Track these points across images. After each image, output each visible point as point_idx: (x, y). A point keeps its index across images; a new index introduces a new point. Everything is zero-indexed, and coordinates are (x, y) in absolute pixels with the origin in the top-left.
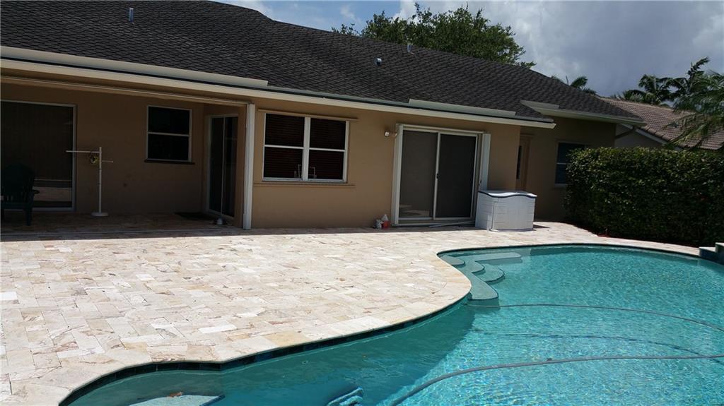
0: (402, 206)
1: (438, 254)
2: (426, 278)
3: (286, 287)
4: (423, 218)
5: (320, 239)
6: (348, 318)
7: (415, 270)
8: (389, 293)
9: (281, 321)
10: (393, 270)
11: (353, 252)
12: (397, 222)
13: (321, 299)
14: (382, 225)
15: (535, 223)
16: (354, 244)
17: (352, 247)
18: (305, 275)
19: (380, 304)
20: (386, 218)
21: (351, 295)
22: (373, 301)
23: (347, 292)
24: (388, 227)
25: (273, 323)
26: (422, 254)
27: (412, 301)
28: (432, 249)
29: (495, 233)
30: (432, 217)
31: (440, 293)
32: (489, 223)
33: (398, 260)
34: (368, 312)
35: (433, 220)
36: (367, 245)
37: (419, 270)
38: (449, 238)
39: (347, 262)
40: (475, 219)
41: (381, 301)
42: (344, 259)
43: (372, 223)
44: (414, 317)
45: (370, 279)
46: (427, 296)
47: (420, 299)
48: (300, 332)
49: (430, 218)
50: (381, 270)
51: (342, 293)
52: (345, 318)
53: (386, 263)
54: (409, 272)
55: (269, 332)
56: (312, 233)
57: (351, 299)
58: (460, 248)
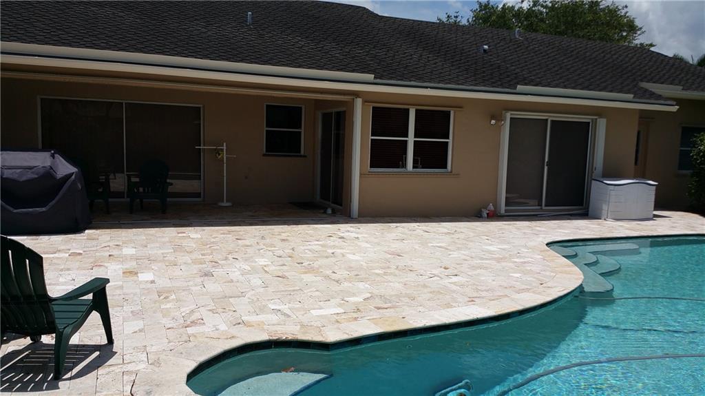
0: (508, 195)
1: (547, 244)
2: (533, 269)
3: (391, 274)
4: (532, 207)
5: (424, 228)
6: (452, 307)
7: (522, 260)
8: (494, 283)
9: (386, 307)
10: (499, 260)
11: (457, 241)
12: (503, 212)
13: (425, 286)
14: (488, 214)
15: (656, 213)
16: (459, 233)
17: (457, 236)
18: (410, 263)
19: (484, 294)
20: (491, 207)
21: (454, 283)
22: (477, 290)
23: (450, 281)
24: (494, 216)
25: (379, 308)
26: (531, 244)
27: (519, 291)
28: (540, 239)
29: (610, 223)
30: (541, 205)
31: (549, 284)
32: (604, 212)
33: (504, 249)
34: (473, 301)
35: (541, 209)
36: (472, 234)
37: (526, 260)
38: (559, 227)
39: (451, 251)
40: (588, 208)
41: (485, 290)
42: (449, 248)
43: (476, 214)
44: (520, 308)
45: (474, 268)
46: (535, 287)
47: (528, 290)
48: (404, 318)
49: (539, 207)
50: (487, 259)
51: (446, 281)
52: (449, 306)
53: (490, 252)
54: (516, 262)
55: (374, 317)
56: (416, 221)
57: (454, 288)
58: (571, 238)
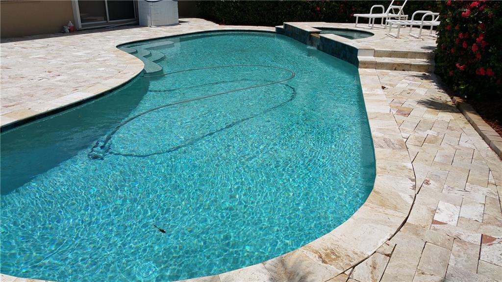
0: (82, 15)
1: (117, 47)
2: (112, 64)
4: (101, 22)
5: (21, 45)
6: (63, 96)
7: (102, 59)
8: (88, 76)
9: (13, 105)
10: (87, 61)
11: (51, 52)
12: (80, 27)
13: (37, 86)
14: (69, 29)
15: (180, 20)
16: (51, 46)
17: (50, 48)
18: (19, 72)
19: (83, 84)
20: (71, 24)
21: (59, 81)
22: (78, 83)
23: (56, 80)
24: (74, 31)
25: (7, 107)
26: (105, 48)
27: (106, 79)
28: (111, 44)
29: (154, 29)
30: (107, 20)
31: (124, 72)
32: (149, 22)
33: (88, 54)
34: (77, 90)
35: (107, 22)
36: (62, 46)
37: (106, 58)
38: (122, 35)
39: (49, 59)
40: (139, 20)
41: (83, 82)
42: (47, 57)
43: (60, 31)
44: (110, 88)
45: (70, 69)
46: (116, 75)
47: (112, 77)
48: (29, 109)
49: (105, 21)
50: (79, 62)
51: (53, 81)
52: (60, 95)
53: (80, 57)
54: (99, 61)
55: (7, 112)
56: (12, 41)
57: (61, 84)
58: (131, 41)
